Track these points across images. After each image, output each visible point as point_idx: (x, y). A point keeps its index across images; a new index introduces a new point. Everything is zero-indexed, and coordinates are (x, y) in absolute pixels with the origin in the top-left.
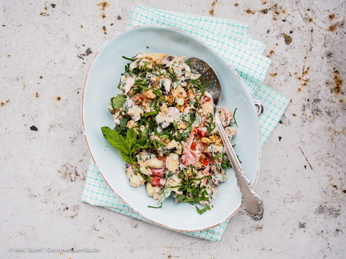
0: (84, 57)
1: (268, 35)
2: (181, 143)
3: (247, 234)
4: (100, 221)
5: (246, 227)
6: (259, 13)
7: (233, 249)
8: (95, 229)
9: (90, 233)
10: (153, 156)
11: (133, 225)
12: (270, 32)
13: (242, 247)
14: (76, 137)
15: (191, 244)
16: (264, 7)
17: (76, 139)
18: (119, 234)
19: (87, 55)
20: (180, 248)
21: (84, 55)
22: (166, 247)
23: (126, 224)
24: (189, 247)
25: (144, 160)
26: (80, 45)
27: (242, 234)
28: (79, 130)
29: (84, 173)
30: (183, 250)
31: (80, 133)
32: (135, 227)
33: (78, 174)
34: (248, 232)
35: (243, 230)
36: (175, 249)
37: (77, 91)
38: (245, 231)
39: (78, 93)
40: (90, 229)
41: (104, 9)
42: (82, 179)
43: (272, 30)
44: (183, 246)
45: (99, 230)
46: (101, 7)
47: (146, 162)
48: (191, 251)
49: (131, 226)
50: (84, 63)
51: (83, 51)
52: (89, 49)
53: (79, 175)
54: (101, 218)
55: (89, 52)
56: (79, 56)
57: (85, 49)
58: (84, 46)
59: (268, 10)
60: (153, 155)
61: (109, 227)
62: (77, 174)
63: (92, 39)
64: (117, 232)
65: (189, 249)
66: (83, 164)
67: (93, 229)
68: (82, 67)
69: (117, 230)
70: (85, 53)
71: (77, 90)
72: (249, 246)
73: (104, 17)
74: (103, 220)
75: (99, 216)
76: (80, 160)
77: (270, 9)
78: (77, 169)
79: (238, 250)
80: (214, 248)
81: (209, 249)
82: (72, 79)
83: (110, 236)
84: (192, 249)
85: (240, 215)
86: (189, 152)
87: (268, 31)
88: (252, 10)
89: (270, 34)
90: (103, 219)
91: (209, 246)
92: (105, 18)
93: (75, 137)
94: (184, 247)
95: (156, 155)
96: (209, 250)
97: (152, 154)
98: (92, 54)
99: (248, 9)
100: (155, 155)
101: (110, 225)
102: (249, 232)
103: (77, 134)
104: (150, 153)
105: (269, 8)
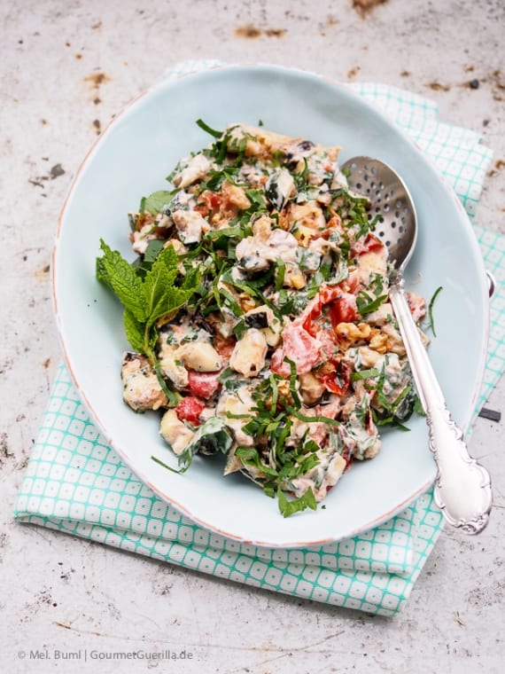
0: (44, 183)
1: (485, 129)
2: (282, 321)
3: (490, 604)
4: (62, 577)
5: (483, 586)
6: (458, 89)
7: (451, 650)
8: (48, 602)
9: (34, 612)
10: (204, 334)
11: (156, 587)
12: (489, 125)
13: (479, 642)
14: (12, 361)
15: (328, 638)
16: (471, 77)
17: (10, 365)
18: (116, 614)
19: (53, 178)
20: (296, 650)
21: (45, 178)
22: (254, 649)
23: (137, 584)
24: (323, 647)
25: (179, 343)
26: (37, 159)
27: (476, 606)
28: (19, 344)
29: (26, 450)
30: (306, 658)
31: (22, 350)
32: (164, 593)
33: (9, 453)
34: (493, 600)
35: (477, 593)
36: (280, 654)
37: (22, 256)
38: (481, 596)
39: (25, 259)
40: (32, 601)
41: (97, 87)
42: (19, 466)
43: (494, 120)
44: (303, 646)
45: (58, 604)
46: (92, 83)
47: (181, 347)
48: (329, 658)
49: (151, 589)
50: (44, 195)
51: (44, 170)
52: (59, 166)
53: (12, 455)
54: (66, 569)
55: (57, 172)
56: (34, 180)
57: (49, 166)
58: (47, 159)
59: (481, 83)
60: (205, 332)
61: (88, 593)
62: (6, 452)
63: (67, 145)
64: (112, 609)
65: (321, 652)
66: (26, 425)
67: (40, 601)
68: (38, 204)
69: (111, 601)
70: (46, 175)
71: (23, 252)
72: (498, 641)
73: (97, 101)
74: (71, 573)
75: (61, 564)
76: (17, 416)
77: (484, 81)
78: (7, 440)
79: (468, 654)
80: (397, 649)
81: (383, 651)
82: (12, 229)
83: (91, 619)
84: (332, 651)
85: (463, 550)
86: (296, 333)
87: (486, 123)
88: (442, 83)
89: (490, 128)
90: (73, 571)
91: (381, 644)
92: (100, 105)
93: (9, 360)
94: (307, 647)
95: (211, 334)
96: (382, 654)
97: (202, 330)
98: (65, 175)
99: (432, 81)
100: (208, 335)
101: (90, 589)
102: (494, 598)
103: (15, 352)
104: (198, 328)
105: (482, 77)
